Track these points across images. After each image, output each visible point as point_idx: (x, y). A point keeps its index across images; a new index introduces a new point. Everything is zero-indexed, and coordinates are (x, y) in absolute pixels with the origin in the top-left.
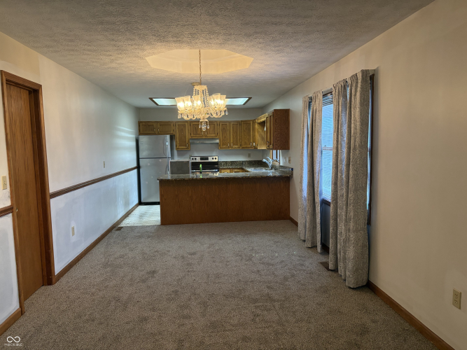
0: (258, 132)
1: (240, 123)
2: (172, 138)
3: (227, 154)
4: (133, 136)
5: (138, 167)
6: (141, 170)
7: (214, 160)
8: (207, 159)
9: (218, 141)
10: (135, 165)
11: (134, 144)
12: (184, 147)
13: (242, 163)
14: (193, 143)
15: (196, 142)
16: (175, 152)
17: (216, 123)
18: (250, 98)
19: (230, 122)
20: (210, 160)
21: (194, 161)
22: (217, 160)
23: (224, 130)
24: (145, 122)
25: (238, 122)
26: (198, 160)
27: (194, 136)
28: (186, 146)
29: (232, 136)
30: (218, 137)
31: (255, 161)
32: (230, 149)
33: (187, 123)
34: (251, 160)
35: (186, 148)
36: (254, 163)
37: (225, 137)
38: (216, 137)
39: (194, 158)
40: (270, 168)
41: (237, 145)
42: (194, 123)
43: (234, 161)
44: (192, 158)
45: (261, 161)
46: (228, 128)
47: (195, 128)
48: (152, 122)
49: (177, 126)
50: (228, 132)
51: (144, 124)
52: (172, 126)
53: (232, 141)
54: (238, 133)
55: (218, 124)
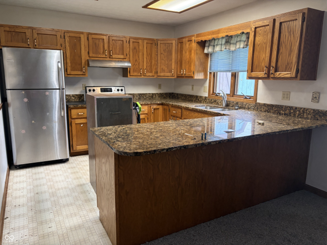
1: (155, 42)
8: (111, 90)
12: (79, 73)
13: (152, 96)
17: (124, 39)
19: (143, 40)
22: (123, 93)
23: (135, 50)
24: (10, 27)
25: (153, 40)
27: (94, 55)
28: (81, 70)
29: (145, 59)
30: (127, 59)
31: (166, 94)
32: (143, 77)
33: (82, 36)
34: (162, 92)
35: (81, 73)
36: (165, 96)
37: (136, 60)
38: (125, 60)
39: (92, 89)
40: (224, 105)
41: (151, 72)
42: (94, 36)
43: (142, 94)
44: (88, 89)
45: (173, 93)
46: (140, 48)
47: (96, 43)
48: (22, 27)
49: (67, 39)
50: (141, 54)
51: (8, 29)
52: (59, 37)
53: (145, 67)
54: (153, 55)
55: (128, 42)
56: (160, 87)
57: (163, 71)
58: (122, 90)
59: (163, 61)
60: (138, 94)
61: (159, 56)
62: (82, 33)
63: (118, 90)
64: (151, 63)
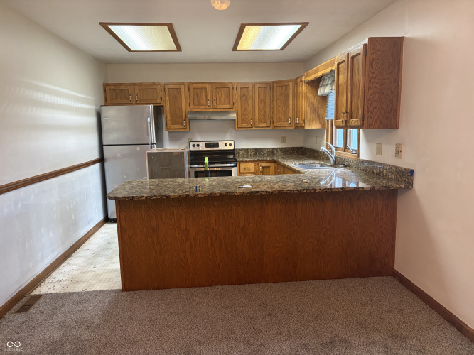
0: (307, 98)
1: (270, 86)
2: (158, 111)
3: (248, 138)
4: (91, 107)
5: (102, 160)
6: (106, 164)
7: (228, 148)
8: (217, 145)
9: (234, 116)
10: (96, 156)
11: (93, 120)
12: (179, 126)
13: (272, 151)
14: (195, 120)
15: (198, 116)
16: (166, 134)
17: (230, 86)
18: (304, 25)
19: (254, 85)
20: (222, 147)
21: (196, 148)
22: (232, 148)
23: (244, 97)
24: (115, 85)
25: (267, 83)
26: (203, 147)
27: (195, 107)
28: (182, 124)
29: (257, 107)
30: (234, 109)
31: (293, 149)
32: (254, 128)
33: (182, 87)
34: (286, 146)
35: (182, 127)
36: (290, 151)
37: (246, 109)
38: (232, 110)
39: (196, 144)
40: (332, 162)
41: (265, 122)
42: (195, 86)
43: (259, 149)
44: (192, 144)
45: (302, 148)
46: (251, 94)
47: (197, 94)
48: (126, 84)
49: (167, 92)
50: (251, 101)
51: (112, 87)
52: (159, 90)
53: (257, 117)
54: (268, 102)
55: (235, 88)
56: (284, 140)
57: (280, 119)
58: (230, 145)
59: (280, 108)
60: (254, 149)
61: (275, 102)
62: (183, 84)
63: (226, 145)
64: (265, 112)
